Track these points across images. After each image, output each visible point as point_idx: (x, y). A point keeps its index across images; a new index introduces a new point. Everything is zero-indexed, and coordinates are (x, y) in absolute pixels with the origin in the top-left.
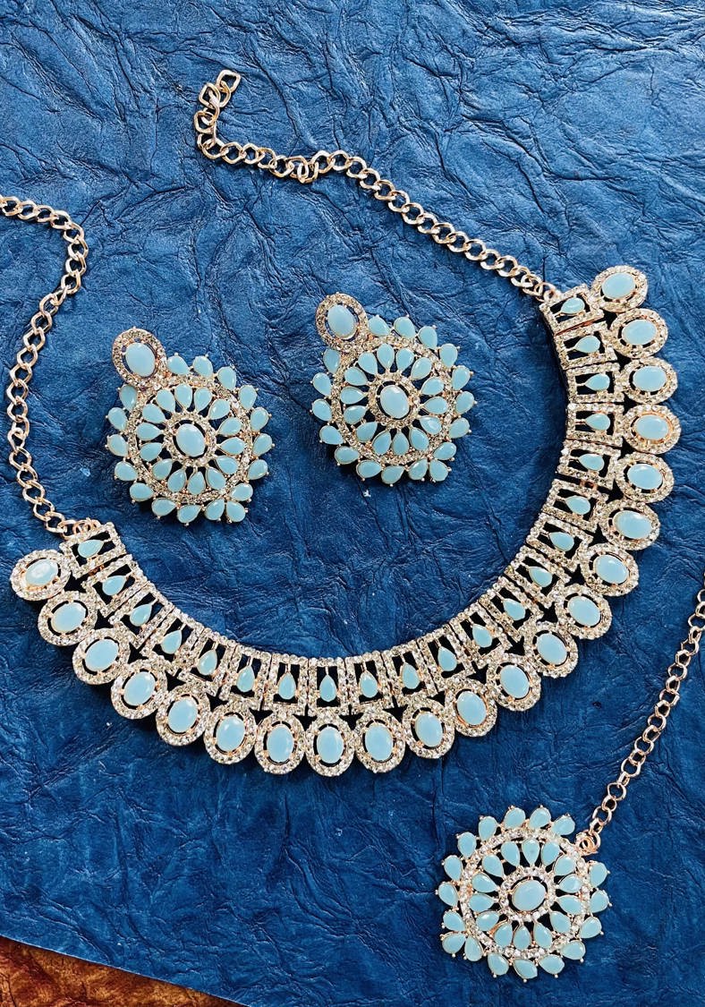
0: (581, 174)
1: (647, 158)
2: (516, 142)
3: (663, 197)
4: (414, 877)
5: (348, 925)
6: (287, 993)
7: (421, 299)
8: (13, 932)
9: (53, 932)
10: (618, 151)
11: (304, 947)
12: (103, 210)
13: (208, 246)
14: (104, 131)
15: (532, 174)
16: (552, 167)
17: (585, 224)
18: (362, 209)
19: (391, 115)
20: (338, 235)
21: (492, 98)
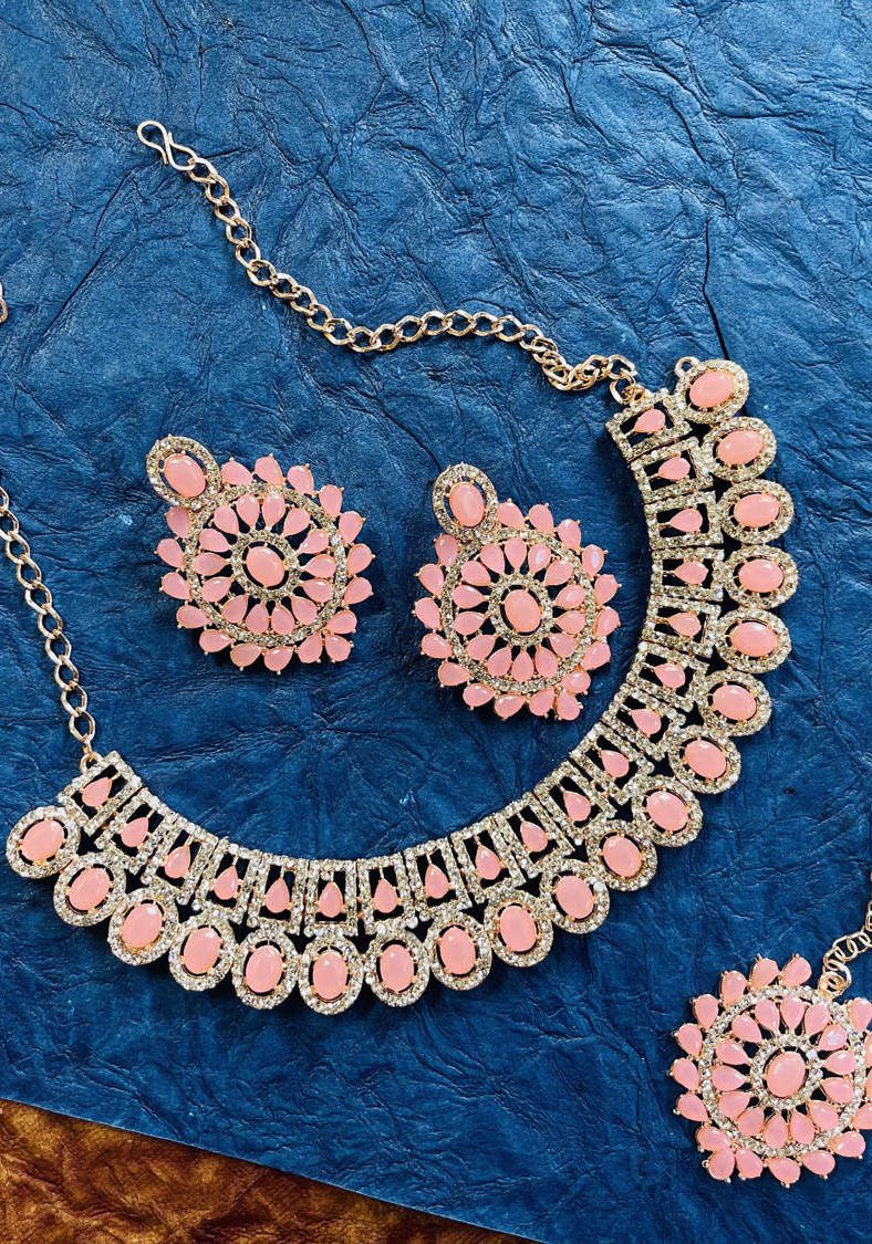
0: (753, 109)
1: (837, 86)
2: (666, 71)
3: (859, 135)
4: (562, 1018)
5: (481, 1083)
6: (408, 1174)
7: (549, 280)
8: (56, 1101)
9: (108, 1102)
10: (800, 78)
11: (426, 1114)
12: (136, 183)
13: (272, 222)
14: (134, 83)
15: (689, 113)
16: (714, 102)
17: (760, 175)
18: (469, 167)
19: (503, 43)
20: (439, 200)
21: (634, 16)
